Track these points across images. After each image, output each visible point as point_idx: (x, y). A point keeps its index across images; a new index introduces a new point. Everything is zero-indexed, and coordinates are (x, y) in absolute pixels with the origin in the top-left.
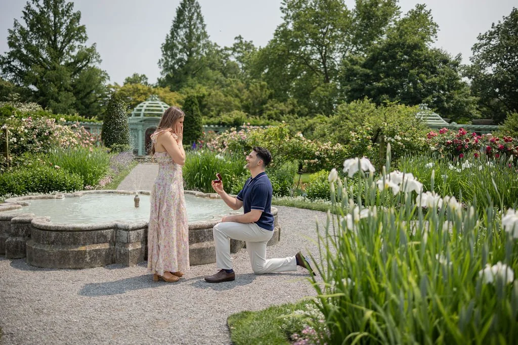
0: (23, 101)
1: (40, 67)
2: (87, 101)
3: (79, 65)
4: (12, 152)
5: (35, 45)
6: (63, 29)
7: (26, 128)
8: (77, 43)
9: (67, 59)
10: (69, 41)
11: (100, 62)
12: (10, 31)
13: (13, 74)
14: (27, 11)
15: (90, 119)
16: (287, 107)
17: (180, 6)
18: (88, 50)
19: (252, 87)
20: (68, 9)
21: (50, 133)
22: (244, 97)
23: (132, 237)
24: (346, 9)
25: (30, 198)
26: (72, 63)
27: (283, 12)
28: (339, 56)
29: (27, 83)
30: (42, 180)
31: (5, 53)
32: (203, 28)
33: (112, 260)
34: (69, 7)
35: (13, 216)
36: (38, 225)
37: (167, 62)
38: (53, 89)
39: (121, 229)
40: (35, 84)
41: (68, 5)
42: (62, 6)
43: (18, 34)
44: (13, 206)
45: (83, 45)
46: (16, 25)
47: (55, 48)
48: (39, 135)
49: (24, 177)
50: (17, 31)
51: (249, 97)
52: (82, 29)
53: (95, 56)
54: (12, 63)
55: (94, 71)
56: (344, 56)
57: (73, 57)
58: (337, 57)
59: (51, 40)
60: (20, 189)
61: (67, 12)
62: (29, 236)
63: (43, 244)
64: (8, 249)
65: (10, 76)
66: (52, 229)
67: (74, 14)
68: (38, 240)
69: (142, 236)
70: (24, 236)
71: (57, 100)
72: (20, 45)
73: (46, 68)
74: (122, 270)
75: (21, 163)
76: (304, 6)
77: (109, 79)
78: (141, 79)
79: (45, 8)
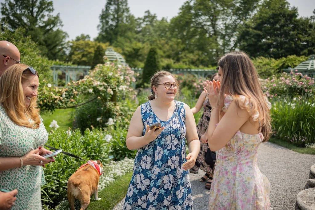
2: (53, 51)
3: (48, 28)
5: (19, 14)
6: (38, 4)
8: (46, 13)
9: (40, 23)
10: (42, 12)
11: (62, 26)
12: (2, 4)
15: (67, 63)
16: (195, 57)
18: (54, 18)
19: (171, 43)
22: (166, 50)
26: (43, 26)
28: (222, 24)
32: (126, 6)
37: (103, 26)
43: (8, 7)
45: (51, 14)
47: (32, 16)
50: (7, 4)
51: (170, 49)
52: (51, 3)
53: (59, 22)
54: (4, 26)
55: (59, 32)
56: (225, 23)
57: (44, 22)
59: (29, 10)
72: (9, 14)
77: (68, 36)
78: (86, 37)
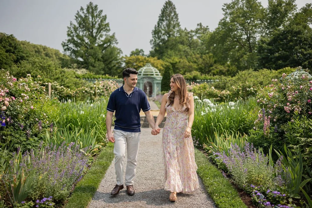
0: (79, 68)
1: (85, 48)
2: (110, 66)
3: (105, 45)
4: (98, 96)
5: (81, 35)
6: (97, 26)
7: (101, 86)
8: (104, 33)
9: (99, 41)
10: (100, 32)
11: (117, 43)
12: (68, 28)
13: (70, 52)
14: (77, 16)
15: (114, 77)
16: (225, 68)
17: (164, 7)
18: (111, 37)
19: (204, 57)
20: (100, 14)
22: (200, 63)
24: (263, 8)
26: (101, 44)
27: (224, 11)
28: (259, 36)
29: (77, 56)
31: (66, 40)
32: (177, 21)
34: (100, 12)
37: (155, 41)
38: (91, 60)
40: (82, 57)
41: (99, 11)
42: (96, 12)
43: (72, 29)
45: (108, 34)
46: (71, 24)
47: (92, 36)
48: (106, 88)
51: (203, 63)
52: (107, 25)
53: (114, 40)
54: (69, 46)
55: (114, 49)
56: (262, 36)
57: (102, 41)
59: (90, 31)
61: (99, 15)
65: (68, 53)
67: (103, 17)
71: (94, 66)
72: (73, 36)
73: (88, 48)
76: (236, 7)
77: (122, 53)
78: (140, 52)
79: (87, 13)
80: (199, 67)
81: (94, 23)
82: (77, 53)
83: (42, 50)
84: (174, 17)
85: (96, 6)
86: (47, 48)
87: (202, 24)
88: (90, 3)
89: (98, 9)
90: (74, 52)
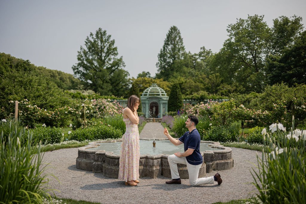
0: (85, 89)
1: (94, 70)
2: (117, 88)
3: (113, 68)
4: (87, 118)
5: (91, 59)
6: (105, 50)
7: (93, 105)
8: (112, 57)
9: (107, 65)
10: (108, 56)
11: (124, 66)
12: (79, 52)
13: (80, 75)
14: (87, 41)
15: (120, 97)
16: (232, 88)
17: (169, 32)
18: (118, 60)
19: (211, 76)
20: (108, 39)
21: (104, 107)
22: (206, 83)
23: (155, 162)
24: (268, 28)
25: (100, 142)
26: (110, 67)
27: (228, 32)
28: (264, 56)
29: (86, 79)
30: (102, 133)
31: (76, 64)
32: (182, 45)
33: (145, 175)
34: (109, 37)
35: (96, 151)
36: (109, 156)
37: (161, 64)
38: (100, 82)
39: (149, 158)
40: (91, 80)
41: (108, 36)
42: (105, 37)
43: (82, 54)
44: (94, 146)
45: (116, 57)
46: (81, 49)
47: (101, 60)
48: (99, 108)
49: (93, 131)
50: (82, 52)
51: (209, 82)
52: (115, 49)
53: (122, 63)
54: (79, 69)
55: (121, 71)
56: (267, 56)
57: (110, 64)
58: (263, 56)
59: (99, 55)
60: (92, 137)
61: (107, 40)
62: (104, 161)
63: (112, 165)
64: (94, 168)
65: (78, 76)
66: (116, 158)
67: (111, 41)
68: (109, 164)
69: (159, 163)
70: (101, 162)
71: (102, 88)
72: (83, 59)
73: (96, 71)
74: (150, 180)
75: (91, 124)
76: (241, 27)
77: (129, 75)
78: (146, 74)
79: (96, 39)
80: (205, 87)
81: (103, 47)
82: (86, 76)
83: (57, 75)
84: (179, 41)
85: (105, 32)
86: (62, 73)
87: (205, 48)
88: (100, 29)
89: (107, 34)
90: (84, 75)
